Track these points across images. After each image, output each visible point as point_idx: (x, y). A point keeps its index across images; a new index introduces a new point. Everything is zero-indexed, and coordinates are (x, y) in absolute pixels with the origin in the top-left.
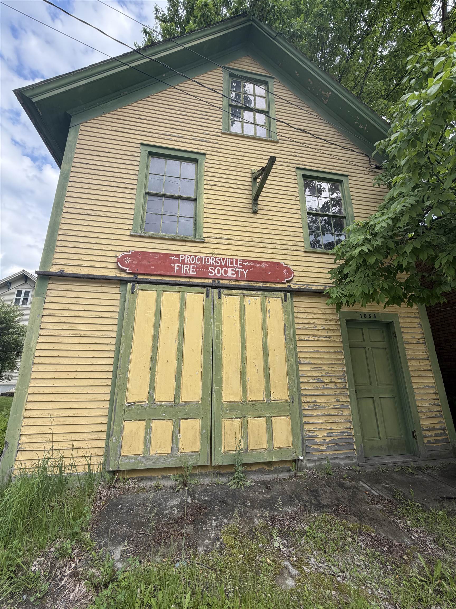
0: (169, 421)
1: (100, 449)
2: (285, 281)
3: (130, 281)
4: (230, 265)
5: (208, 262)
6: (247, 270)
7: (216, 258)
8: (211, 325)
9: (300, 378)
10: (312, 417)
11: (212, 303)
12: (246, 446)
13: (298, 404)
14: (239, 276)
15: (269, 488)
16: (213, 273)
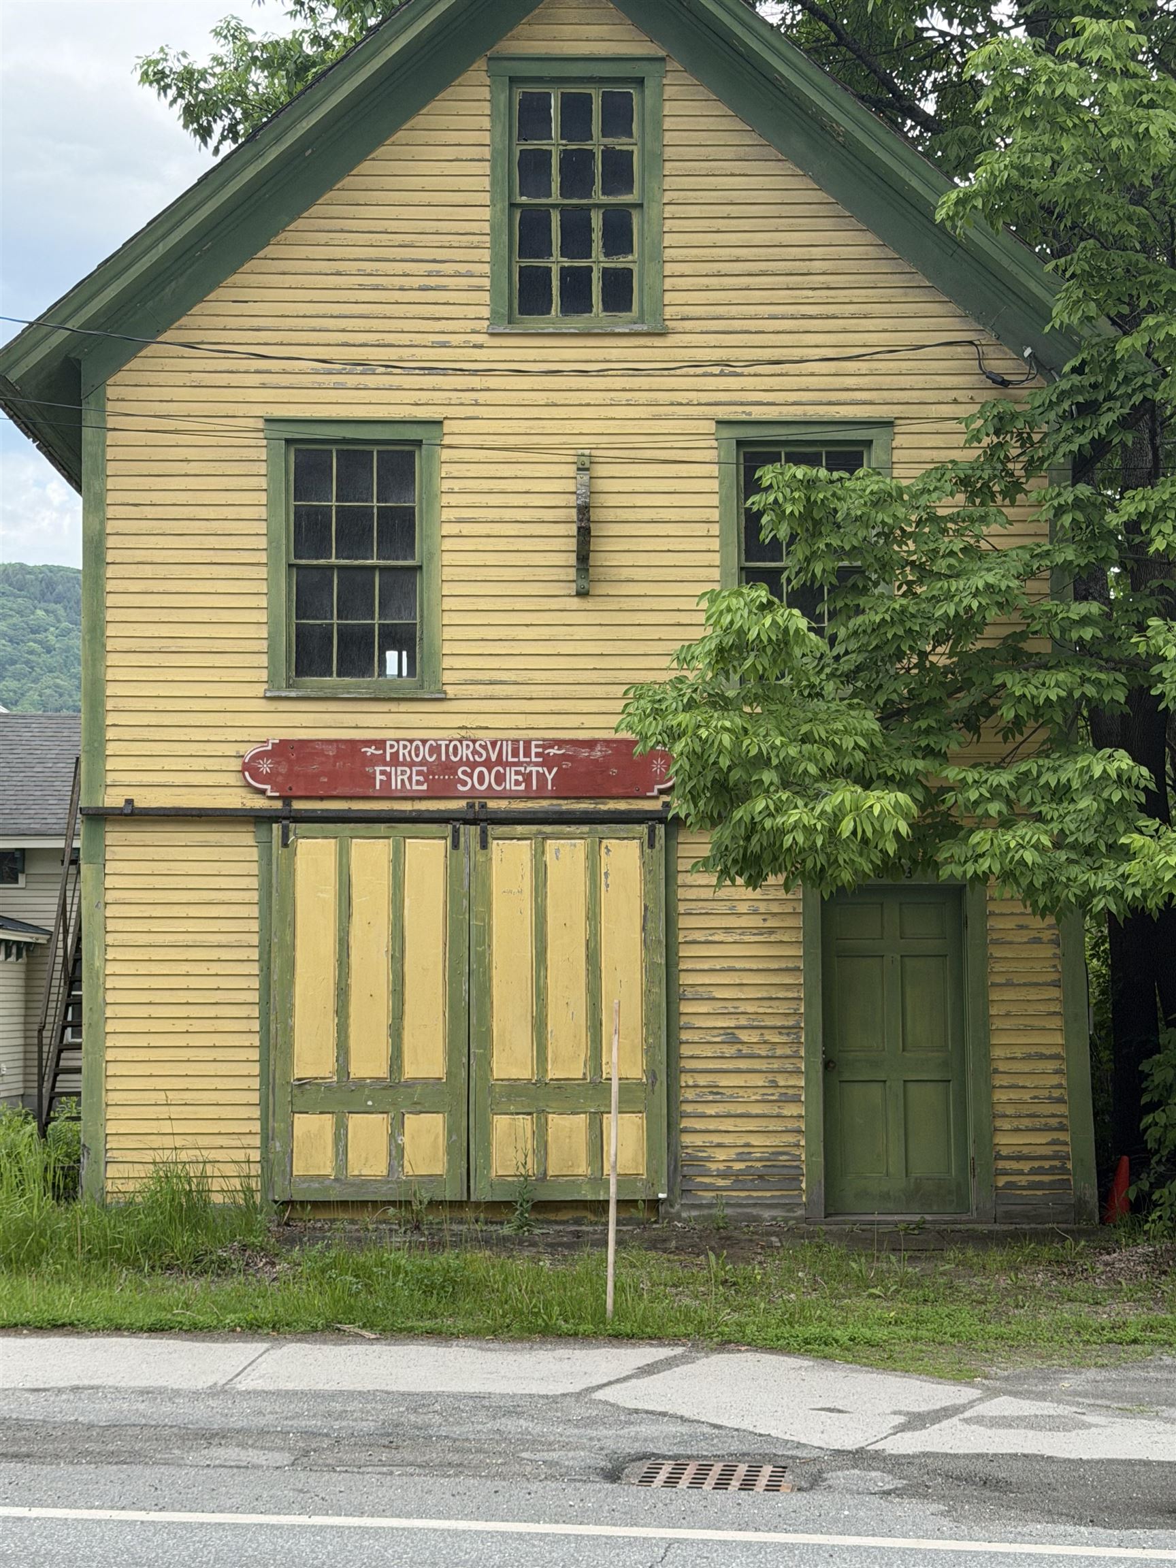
0: (381, 1116)
2: (655, 793)
3: (276, 819)
4: (510, 759)
5: (455, 755)
6: (555, 770)
7: (474, 740)
8: (464, 913)
9: (680, 1031)
10: (704, 1119)
11: (466, 860)
12: (542, 1169)
13: (666, 1089)
14: (534, 787)
16: (469, 783)
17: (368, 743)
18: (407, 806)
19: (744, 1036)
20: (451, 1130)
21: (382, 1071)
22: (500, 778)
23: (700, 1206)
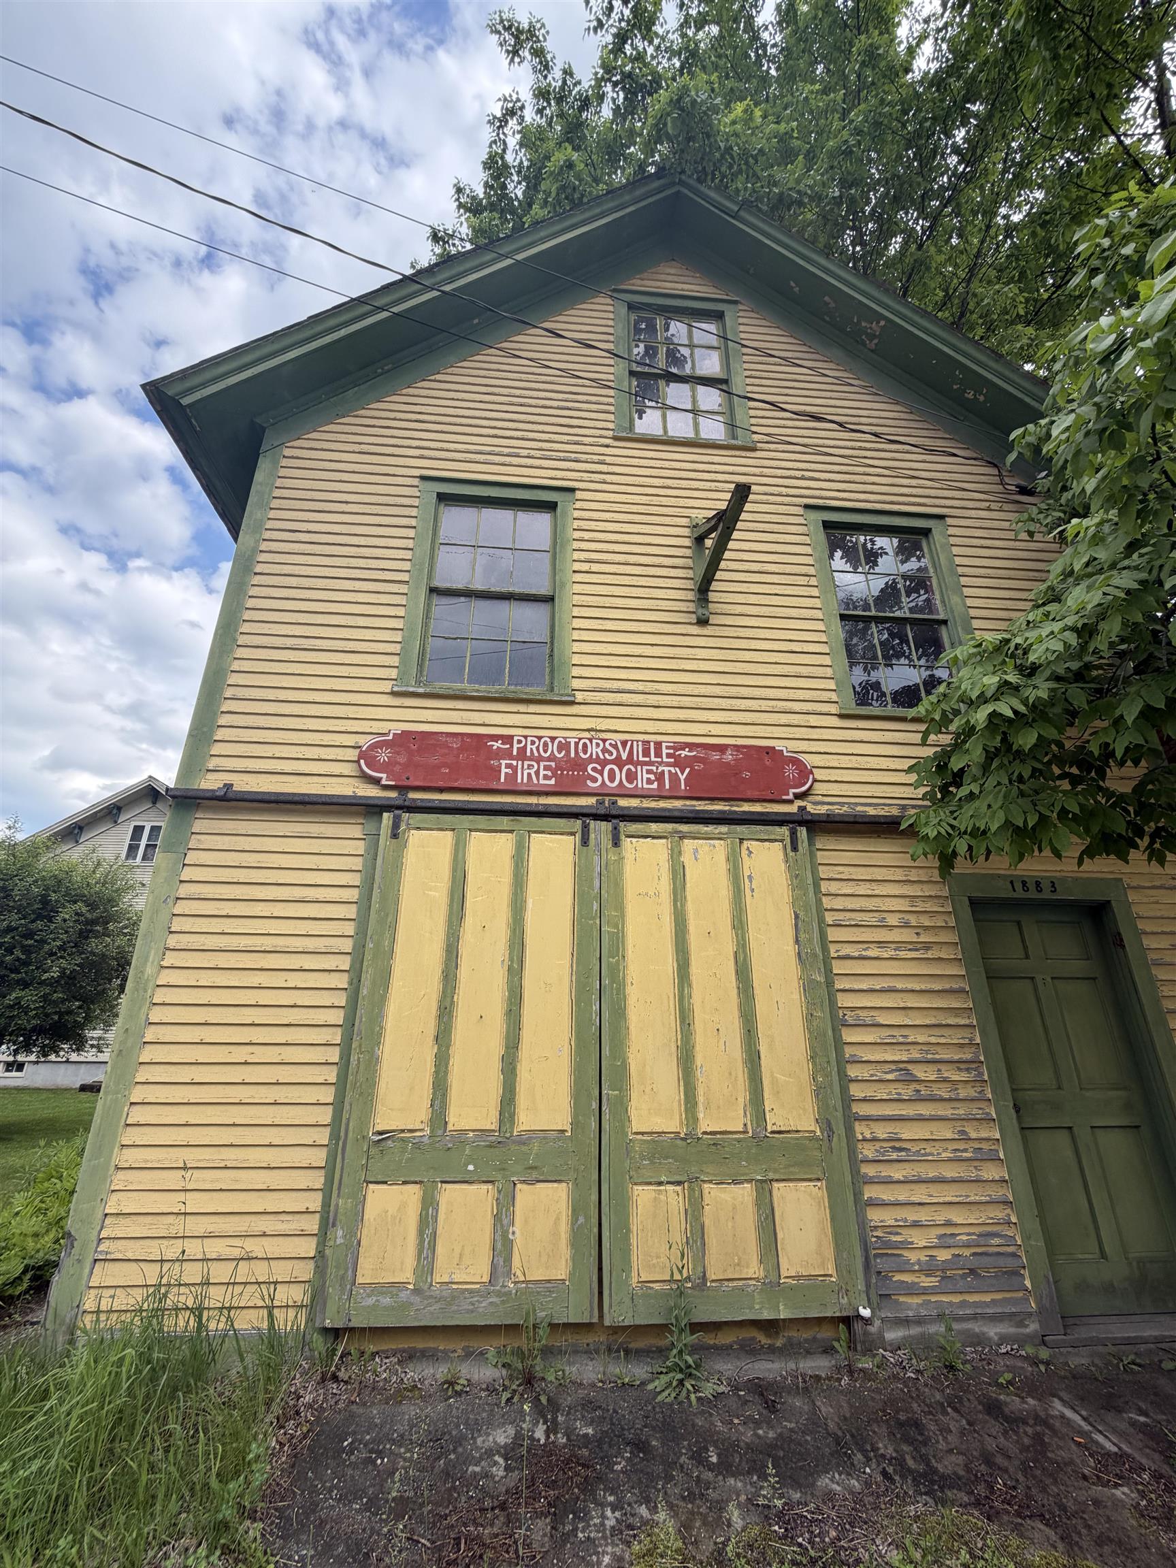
0: (485, 1187)
1: (301, 1264)
2: (791, 797)
3: (389, 808)
4: (641, 758)
5: (585, 753)
6: (687, 770)
7: (604, 741)
8: (594, 918)
9: (848, 1066)
10: (891, 1186)
11: (596, 858)
12: (700, 1269)
13: (844, 1144)
14: (667, 787)
15: (771, 1407)
16: (599, 780)
17: (495, 738)
18: (533, 800)
19: (919, 1072)
20: (577, 1208)
21: (489, 1121)
22: (631, 777)
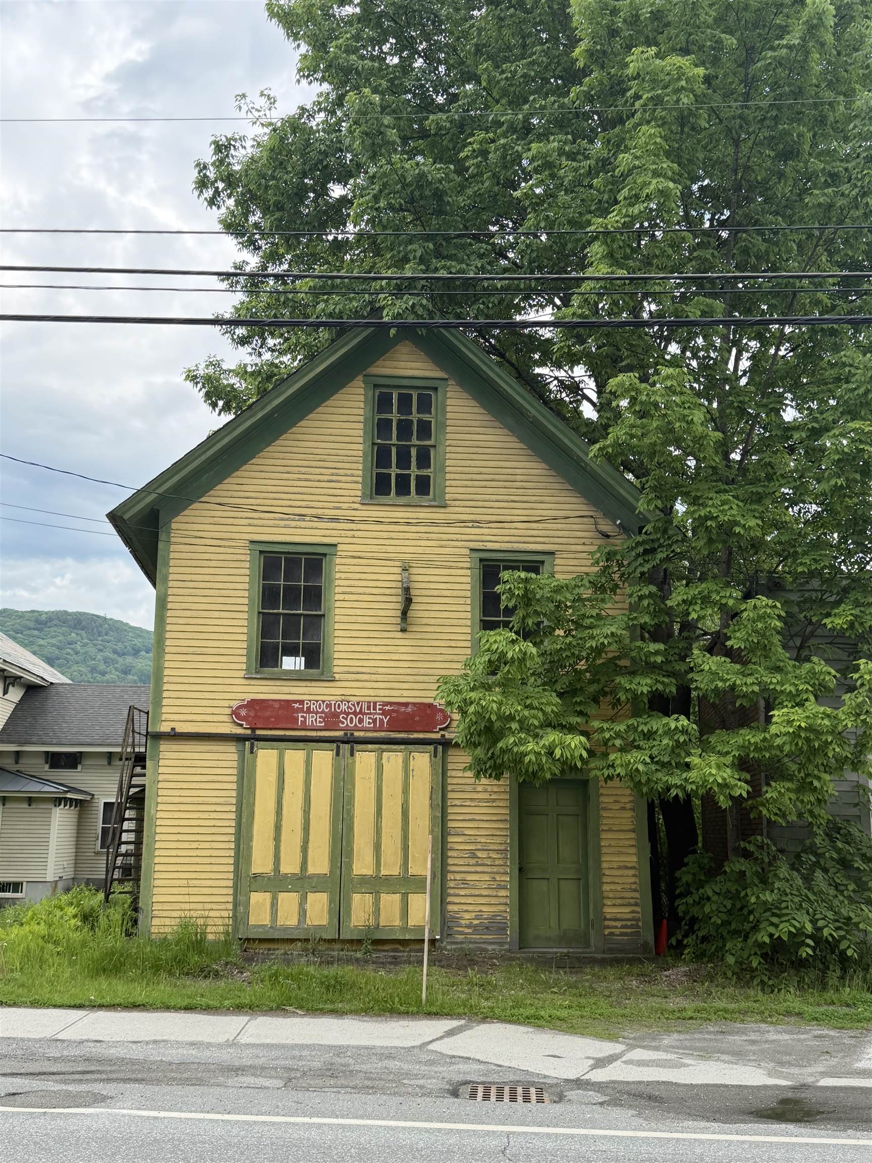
0: (295, 894)
2: (439, 730)
3: (248, 739)
4: (366, 711)
5: (339, 708)
6: (388, 717)
7: (349, 701)
8: (341, 789)
9: (447, 851)
10: (459, 897)
11: (343, 761)
12: (377, 922)
13: (439, 881)
14: (378, 725)
16: (345, 723)
17: (295, 702)
18: (313, 734)
19: (479, 854)
20: (331, 901)
21: (297, 870)
22: (361, 721)
23: (456, 943)
